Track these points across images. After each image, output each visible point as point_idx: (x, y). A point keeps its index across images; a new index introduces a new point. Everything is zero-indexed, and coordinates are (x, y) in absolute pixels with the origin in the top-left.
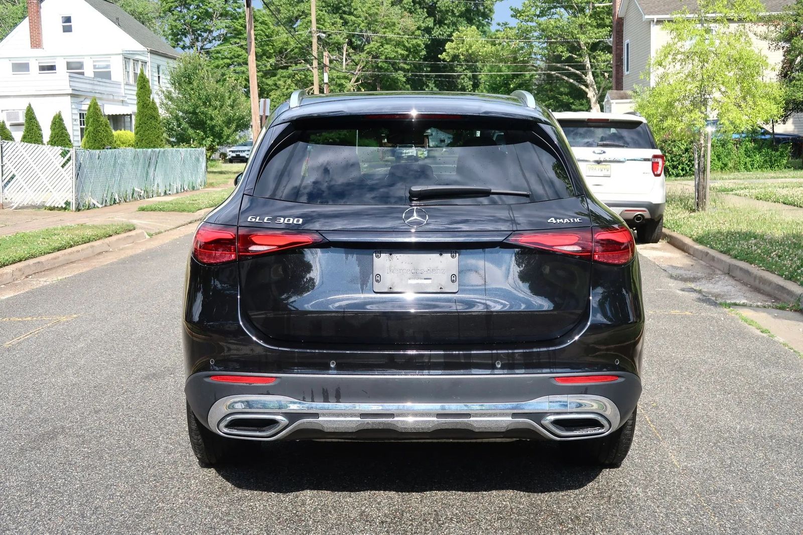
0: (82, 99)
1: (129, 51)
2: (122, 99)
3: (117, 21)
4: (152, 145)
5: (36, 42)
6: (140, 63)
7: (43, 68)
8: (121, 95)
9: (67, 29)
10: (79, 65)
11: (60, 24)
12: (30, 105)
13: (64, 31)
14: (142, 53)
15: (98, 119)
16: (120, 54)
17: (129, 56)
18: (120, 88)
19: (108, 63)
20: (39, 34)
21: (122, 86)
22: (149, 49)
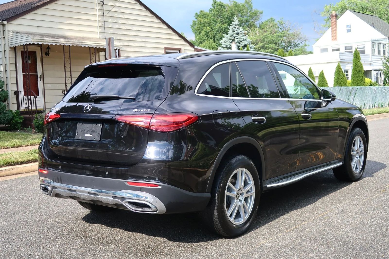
0: (346, 64)
1: (375, 39)
2: (370, 63)
3: (373, 25)
4: (359, 85)
5: (334, 38)
6: (382, 45)
7: (334, 50)
8: (370, 61)
9: (349, 31)
10: (350, 48)
11: (346, 29)
12: (310, 68)
13: (347, 32)
14: (384, 40)
15: (340, 73)
16: (370, 41)
17: (375, 42)
18: (369, 58)
19: (364, 46)
20: (336, 34)
21: (371, 56)
22: (388, 37)
